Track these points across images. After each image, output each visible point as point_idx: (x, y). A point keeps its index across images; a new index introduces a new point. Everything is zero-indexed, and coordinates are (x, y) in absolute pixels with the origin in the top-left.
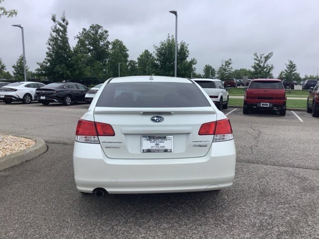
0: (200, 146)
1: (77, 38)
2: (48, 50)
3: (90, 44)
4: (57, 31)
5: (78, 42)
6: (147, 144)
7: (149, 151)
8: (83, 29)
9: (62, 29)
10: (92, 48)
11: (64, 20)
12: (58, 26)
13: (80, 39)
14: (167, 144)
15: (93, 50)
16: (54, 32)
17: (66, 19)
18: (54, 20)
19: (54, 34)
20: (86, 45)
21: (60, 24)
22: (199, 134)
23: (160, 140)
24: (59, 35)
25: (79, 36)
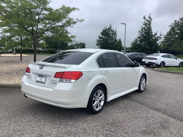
0: (54, 83)
1: (170, 26)
2: (139, 36)
3: (178, 29)
4: (146, 24)
5: (170, 29)
6: (38, 79)
7: (37, 81)
8: (175, 21)
9: (148, 23)
10: (179, 32)
11: (150, 18)
12: (146, 22)
13: (172, 27)
14: (43, 80)
15: (179, 33)
16: (144, 25)
17: (151, 17)
18: (144, 18)
19: (144, 26)
20: (176, 30)
21: (147, 20)
22: (54, 77)
23: (42, 77)
24: (146, 26)
25: (171, 25)
